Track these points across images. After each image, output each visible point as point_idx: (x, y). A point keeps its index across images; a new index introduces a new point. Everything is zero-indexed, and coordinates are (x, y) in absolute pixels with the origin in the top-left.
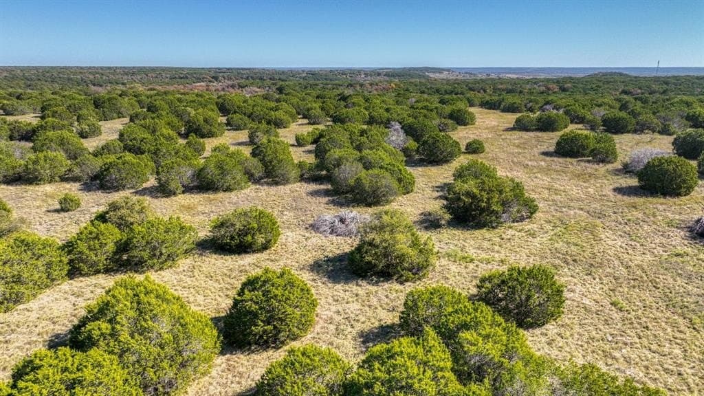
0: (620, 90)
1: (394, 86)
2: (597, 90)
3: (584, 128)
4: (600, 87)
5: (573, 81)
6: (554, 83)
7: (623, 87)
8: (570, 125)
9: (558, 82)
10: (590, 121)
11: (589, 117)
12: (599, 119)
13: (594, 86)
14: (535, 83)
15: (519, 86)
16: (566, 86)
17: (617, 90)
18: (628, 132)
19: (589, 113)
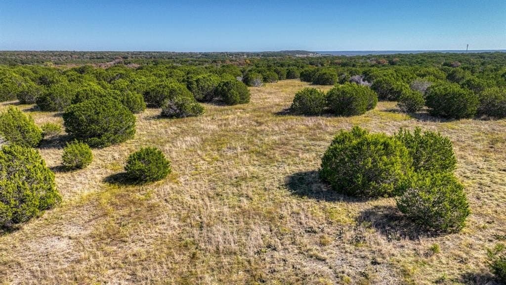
0: (442, 64)
1: (249, 62)
2: (421, 63)
3: (398, 108)
4: (424, 61)
5: (401, 56)
6: (385, 58)
7: (444, 61)
8: (378, 104)
9: (388, 57)
10: (407, 99)
11: (407, 91)
12: (420, 96)
13: (419, 60)
14: (369, 58)
15: (353, 60)
16: (394, 60)
17: (440, 63)
18: (468, 116)
19: (408, 86)
